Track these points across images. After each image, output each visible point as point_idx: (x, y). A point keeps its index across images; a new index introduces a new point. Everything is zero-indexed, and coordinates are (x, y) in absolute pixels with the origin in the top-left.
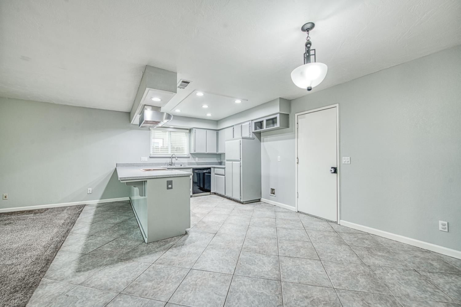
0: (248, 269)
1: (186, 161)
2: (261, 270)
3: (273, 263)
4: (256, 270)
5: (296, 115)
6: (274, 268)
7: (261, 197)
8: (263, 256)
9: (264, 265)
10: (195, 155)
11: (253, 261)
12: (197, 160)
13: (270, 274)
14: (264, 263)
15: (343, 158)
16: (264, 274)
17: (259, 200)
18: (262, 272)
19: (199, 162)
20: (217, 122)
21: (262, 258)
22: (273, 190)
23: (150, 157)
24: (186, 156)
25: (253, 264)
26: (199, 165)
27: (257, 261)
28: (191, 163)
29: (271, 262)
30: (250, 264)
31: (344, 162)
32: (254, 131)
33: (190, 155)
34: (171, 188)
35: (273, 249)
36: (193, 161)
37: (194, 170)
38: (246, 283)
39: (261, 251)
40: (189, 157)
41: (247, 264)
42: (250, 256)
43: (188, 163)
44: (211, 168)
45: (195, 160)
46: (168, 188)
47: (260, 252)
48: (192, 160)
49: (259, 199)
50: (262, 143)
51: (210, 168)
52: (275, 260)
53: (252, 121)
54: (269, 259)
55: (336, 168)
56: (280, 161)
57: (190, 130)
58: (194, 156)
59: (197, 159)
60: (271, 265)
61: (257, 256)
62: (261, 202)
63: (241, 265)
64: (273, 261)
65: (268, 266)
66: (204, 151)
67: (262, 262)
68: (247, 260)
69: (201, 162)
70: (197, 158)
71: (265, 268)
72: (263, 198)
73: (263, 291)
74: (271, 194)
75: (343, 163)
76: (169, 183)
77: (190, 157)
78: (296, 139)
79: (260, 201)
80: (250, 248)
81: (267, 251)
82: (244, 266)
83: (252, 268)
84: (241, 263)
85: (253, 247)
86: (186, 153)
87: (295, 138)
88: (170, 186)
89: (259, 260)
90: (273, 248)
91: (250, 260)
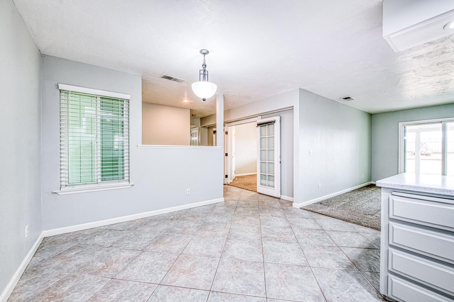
0: (251, 244)
2: (241, 244)
3: (229, 250)
4: (245, 244)
6: (229, 246)
8: (237, 257)
9: (237, 248)
11: (248, 251)
13: (233, 242)
14: (237, 249)
16: (238, 242)
18: (240, 243)
21: (239, 254)
25: (248, 249)
27: (244, 251)
29: (230, 251)
30: (250, 248)
35: (224, 267)
38: (251, 236)
39: (239, 264)
41: (253, 249)
42: (251, 257)
47: (241, 262)
52: (226, 253)
54: (232, 254)
60: (231, 248)
61: (244, 257)
63: (258, 247)
64: (228, 251)
65: (234, 247)
67: (239, 250)
68: (254, 252)
71: (237, 245)
73: (240, 233)
80: (253, 268)
81: (232, 264)
82: (256, 247)
83: (248, 245)
84: (259, 249)
85: (249, 271)
89: (242, 252)
90: (224, 269)
91: (251, 253)
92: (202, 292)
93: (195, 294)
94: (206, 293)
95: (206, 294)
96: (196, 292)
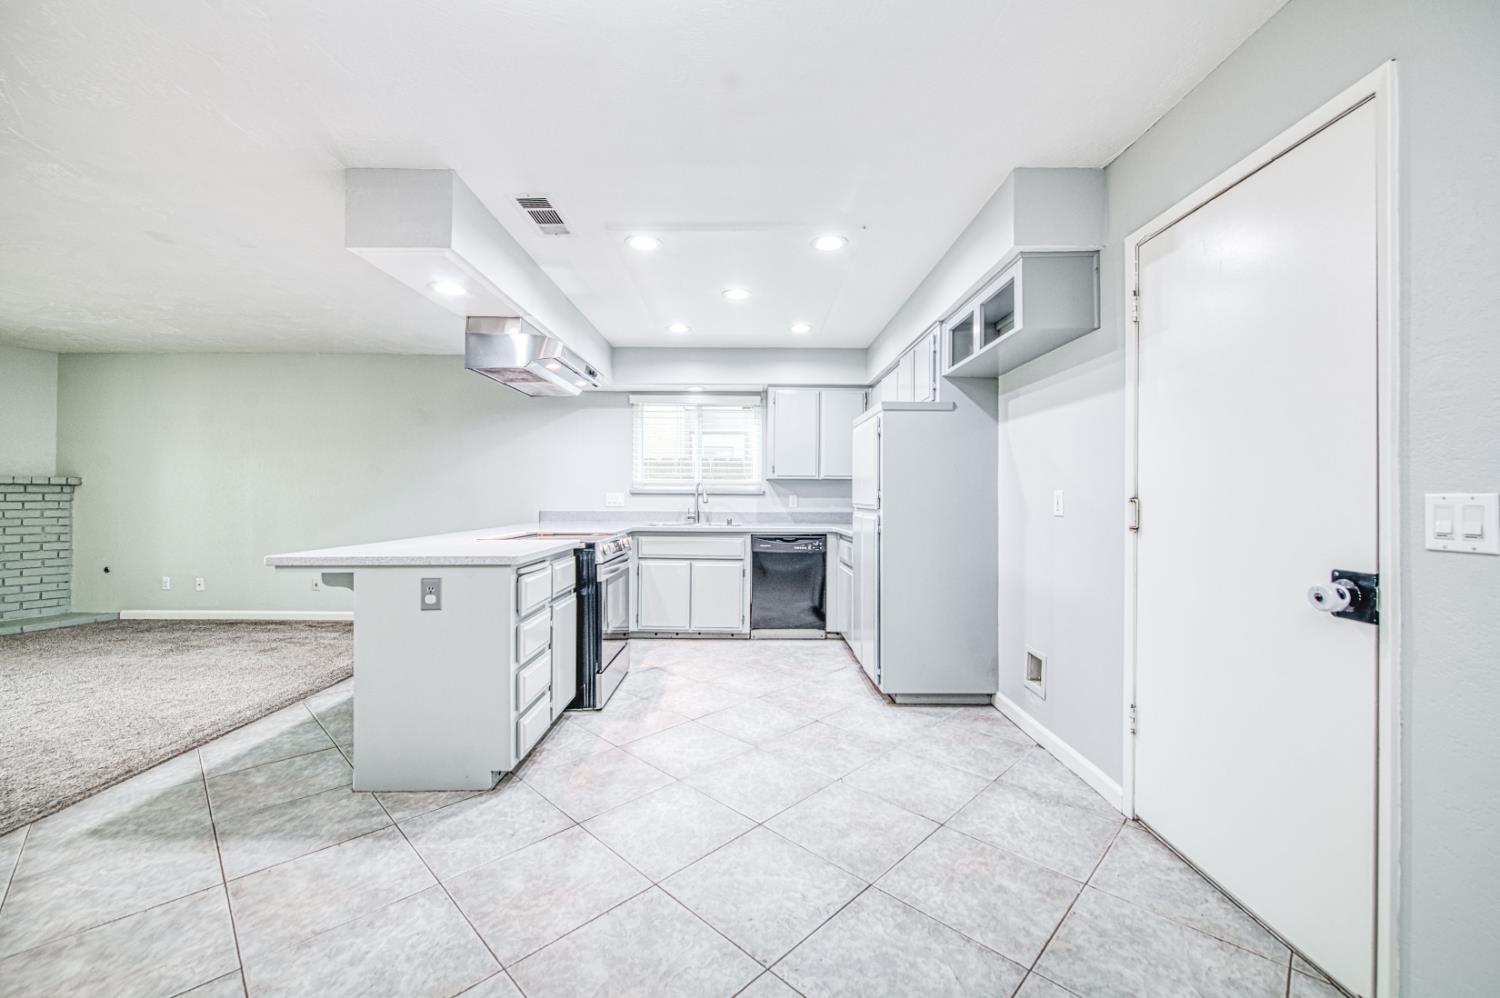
1: (751, 506)
5: (1130, 243)
7: (997, 684)
10: (783, 484)
12: (794, 504)
15: (1432, 498)
17: (986, 701)
19: (800, 510)
20: (864, 354)
22: (1036, 663)
23: (633, 494)
24: (752, 489)
26: (802, 521)
28: (769, 514)
31: (1441, 535)
32: (947, 370)
33: (767, 487)
34: (437, 607)
36: (782, 509)
37: (756, 539)
40: (763, 494)
43: (760, 514)
44: (828, 536)
45: (786, 505)
46: (425, 607)
48: (773, 504)
49: (990, 696)
50: (1001, 426)
51: (822, 537)
53: (944, 325)
55: (1367, 577)
56: (1061, 513)
57: (763, 394)
58: (781, 489)
59: (793, 499)
62: (997, 714)
66: (810, 472)
69: (808, 514)
70: (795, 497)
72: (1003, 693)
74: (1032, 679)
75: (1432, 543)
76: (431, 587)
77: (767, 492)
78: (1130, 388)
79: (991, 705)
86: (755, 478)
87: (1122, 384)
88: (431, 599)
92: (794, 979)
93: (817, 985)
94: (780, 969)
95: (785, 969)
96: (812, 989)
